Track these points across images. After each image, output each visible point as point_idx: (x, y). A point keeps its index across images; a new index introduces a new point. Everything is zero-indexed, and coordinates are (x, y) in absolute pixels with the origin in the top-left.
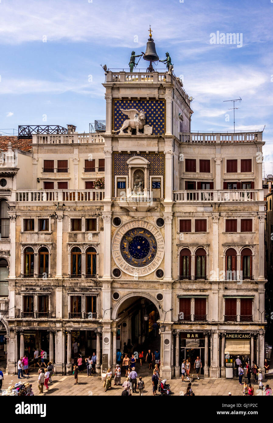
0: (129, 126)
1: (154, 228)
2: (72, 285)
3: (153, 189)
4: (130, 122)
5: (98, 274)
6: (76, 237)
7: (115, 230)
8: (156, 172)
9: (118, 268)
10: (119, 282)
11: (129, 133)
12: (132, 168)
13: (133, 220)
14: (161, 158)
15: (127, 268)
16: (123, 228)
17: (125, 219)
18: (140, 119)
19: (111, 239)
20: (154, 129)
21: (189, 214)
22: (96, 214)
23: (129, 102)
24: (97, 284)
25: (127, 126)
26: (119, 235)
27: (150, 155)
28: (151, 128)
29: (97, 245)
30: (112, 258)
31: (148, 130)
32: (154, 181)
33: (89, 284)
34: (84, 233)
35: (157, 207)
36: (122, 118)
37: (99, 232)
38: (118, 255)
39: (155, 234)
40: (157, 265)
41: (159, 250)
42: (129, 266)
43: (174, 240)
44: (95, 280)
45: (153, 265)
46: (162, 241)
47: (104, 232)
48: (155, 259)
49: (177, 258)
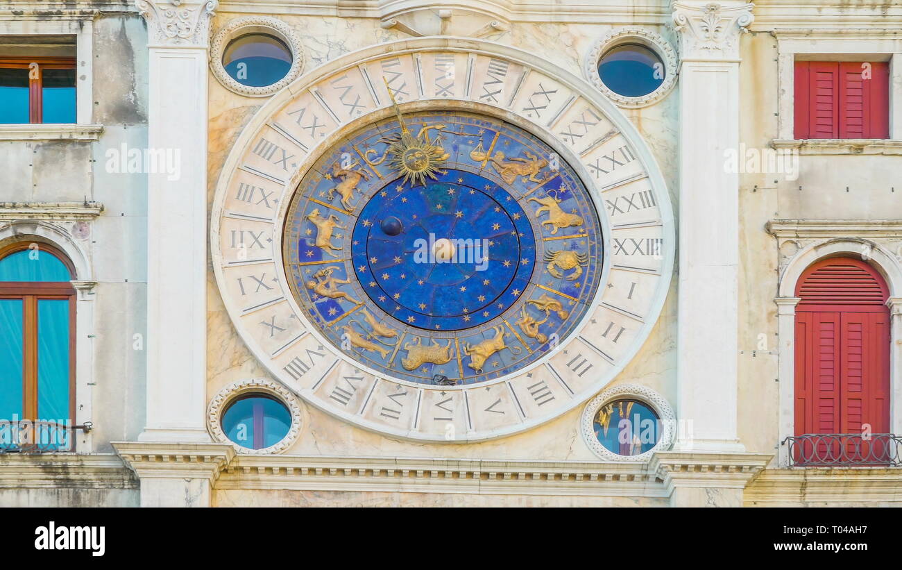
1: (575, 113)
5: (87, 429)
7: (236, 116)
9: (262, 382)
13: (396, 41)
15: (344, 385)
19: (212, 183)
26: (278, 156)
29: (90, 212)
30: (219, 314)
37: (101, 132)
38: (265, 296)
39: (584, 155)
40: (602, 364)
41: (621, 259)
42: (357, 370)
43: (749, 194)
44: (70, 464)
45: (573, 366)
46: (650, 199)
47: (147, 133)
48: (592, 326)
49: (769, 321)
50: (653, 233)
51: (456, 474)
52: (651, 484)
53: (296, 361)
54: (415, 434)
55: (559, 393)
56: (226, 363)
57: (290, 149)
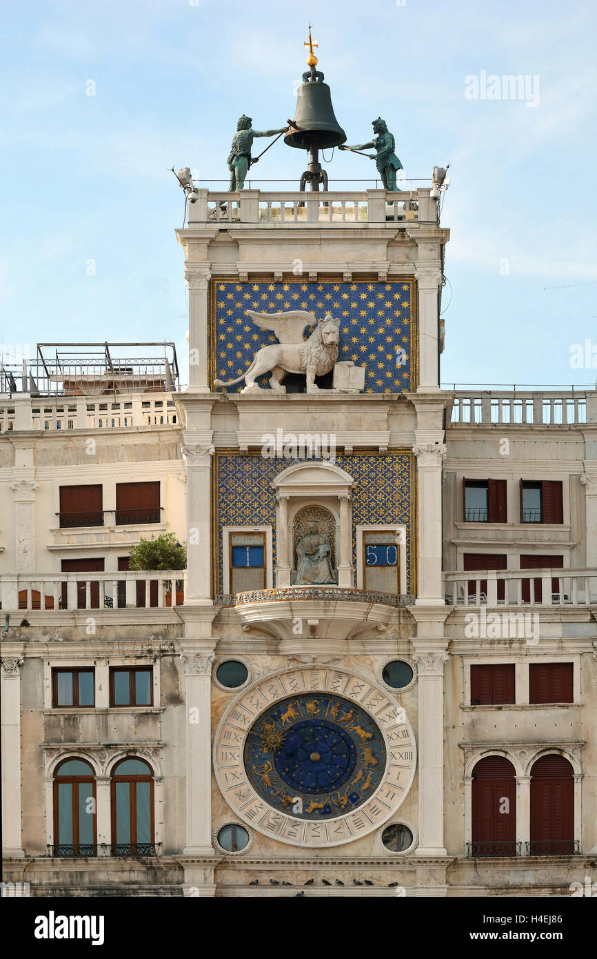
0: (277, 367)
1: (373, 695)
2: (61, 880)
3: (368, 569)
4: (281, 353)
5: (159, 844)
6: (76, 727)
7: (223, 700)
8: (381, 512)
9: (236, 822)
10: (244, 867)
11: (278, 388)
12: (291, 501)
13: (293, 665)
14: (397, 467)
15: (272, 822)
16: (257, 696)
17: (260, 664)
18: (322, 343)
19: (213, 731)
20: (372, 374)
21: (508, 646)
22: (150, 651)
23: (271, 288)
24: (155, 874)
25: (271, 365)
27: (356, 460)
28: (361, 371)
29: (159, 747)
30: (216, 791)
31: (349, 378)
32: (372, 542)
33: (126, 876)
34: (105, 713)
35: (387, 625)
36: (247, 338)
37: (164, 710)
38: (237, 782)
39: (377, 714)
40: (386, 810)
41: (394, 762)
42: (278, 815)
43: (451, 730)
44: (153, 861)
45: (373, 811)
46: (406, 734)
47: (185, 708)
48: (381, 793)
49: (460, 788)
50: (408, 749)
51: (321, 863)
52: (407, 865)
53: (251, 811)
54: (303, 844)
55: (366, 823)
56: (220, 812)
57: (247, 715)
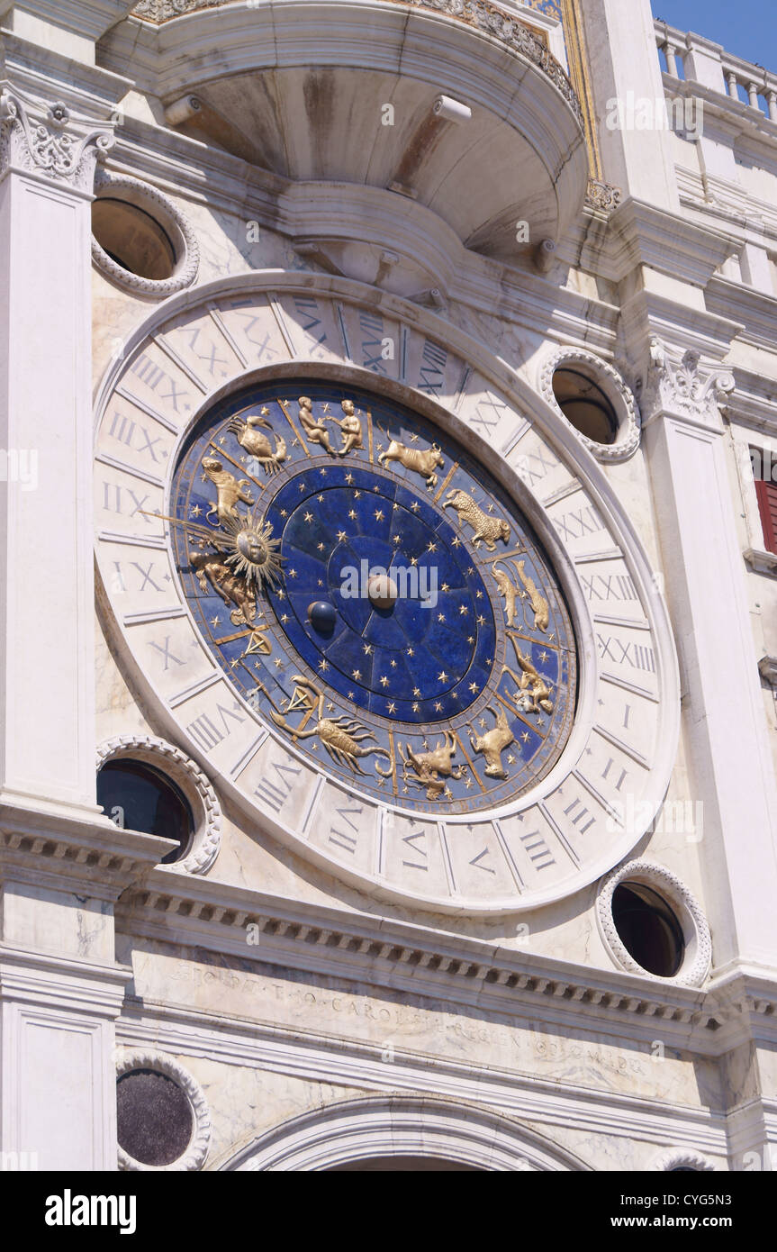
15: (274, 778)
16: (205, 328)
17: (218, 238)
26: (161, 384)
39: (551, 501)
41: (608, 667)
42: (291, 758)
45: (572, 815)
48: (584, 757)
50: (641, 638)
53: (203, 720)
55: (560, 855)
56: (102, 698)
57: (181, 381)
